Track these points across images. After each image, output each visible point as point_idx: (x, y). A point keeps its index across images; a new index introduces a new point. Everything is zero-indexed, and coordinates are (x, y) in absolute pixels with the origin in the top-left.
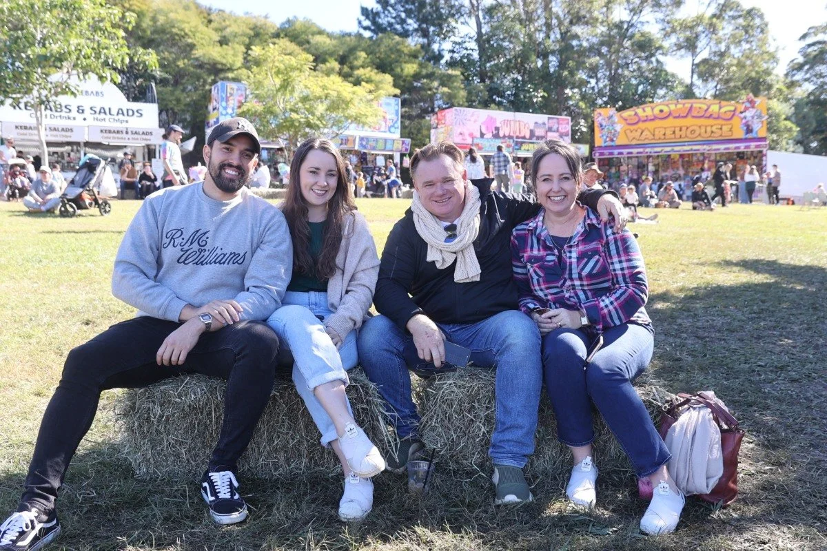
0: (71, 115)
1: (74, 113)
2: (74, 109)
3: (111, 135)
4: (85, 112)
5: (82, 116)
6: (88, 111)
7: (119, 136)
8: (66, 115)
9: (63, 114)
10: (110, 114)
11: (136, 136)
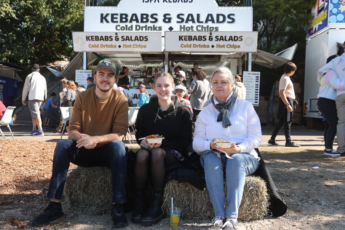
0: (157, 25)
1: (160, 23)
2: (160, 18)
3: (192, 42)
4: (172, 21)
5: (168, 25)
6: (175, 19)
7: (202, 43)
8: (151, 25)
9: (149, 24)
10: (199, 21)
11: (221, 43)
